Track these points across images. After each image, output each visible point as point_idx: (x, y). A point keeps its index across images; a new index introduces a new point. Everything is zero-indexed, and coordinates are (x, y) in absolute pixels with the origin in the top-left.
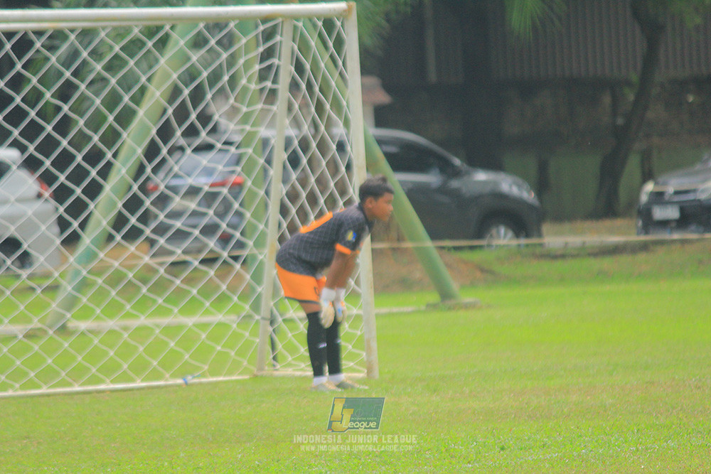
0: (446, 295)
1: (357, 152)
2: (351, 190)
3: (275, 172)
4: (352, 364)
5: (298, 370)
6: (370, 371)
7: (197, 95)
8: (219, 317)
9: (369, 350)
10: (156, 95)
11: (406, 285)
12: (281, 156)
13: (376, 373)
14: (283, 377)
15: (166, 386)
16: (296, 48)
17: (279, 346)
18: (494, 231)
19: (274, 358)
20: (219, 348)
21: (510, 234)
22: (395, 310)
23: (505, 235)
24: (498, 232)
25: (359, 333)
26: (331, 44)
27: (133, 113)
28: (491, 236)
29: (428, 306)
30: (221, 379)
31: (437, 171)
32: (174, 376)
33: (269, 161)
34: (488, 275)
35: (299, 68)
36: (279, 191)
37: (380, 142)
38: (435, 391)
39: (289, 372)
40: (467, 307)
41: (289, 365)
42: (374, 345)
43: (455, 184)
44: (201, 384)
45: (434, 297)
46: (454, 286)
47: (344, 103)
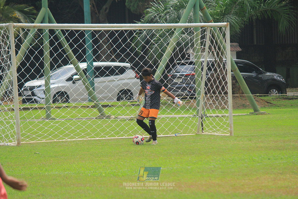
0: (256, 110)
1: (229, 67)
2: (226, 79)
3: (204, 73)
4: (225, 131)
5: (209, 133)
6: (231, 133)
7: (181, 50)
8: (186, 116)
9: (231, 127)
10: (169, 49)
11: (244, 106)
12: (206, 68)
13: (233, 134)
14: (205, 135)
15: (170, 136)
16: (211, 36)
17: (204, 125)
18: (272, 91)
19: (202, 129)
20: (186, 125)
21: (276, 91)
22: (240, 114)
23: (275, 92)
24: (273, 91)
25: (228, 122)
26: (221, 35)
27: (163, 55)
28: (271, 92)
29: (250, 113)
30: (186, 134)
31: (255, 72)
32: (172, 133)
33: (202, 69)
34: (269, 104)
35: (212, 42)
36: (205, 79)
37: (237, 63)
38: (250, 140)
39: (207, 133)
40: (262, 114)
41: (207, 131)
42: (232, 126)
43: (260, 76)
44: (180, 136)
45: (252, 111)
46: (258, 107)
47: (225, 53)
